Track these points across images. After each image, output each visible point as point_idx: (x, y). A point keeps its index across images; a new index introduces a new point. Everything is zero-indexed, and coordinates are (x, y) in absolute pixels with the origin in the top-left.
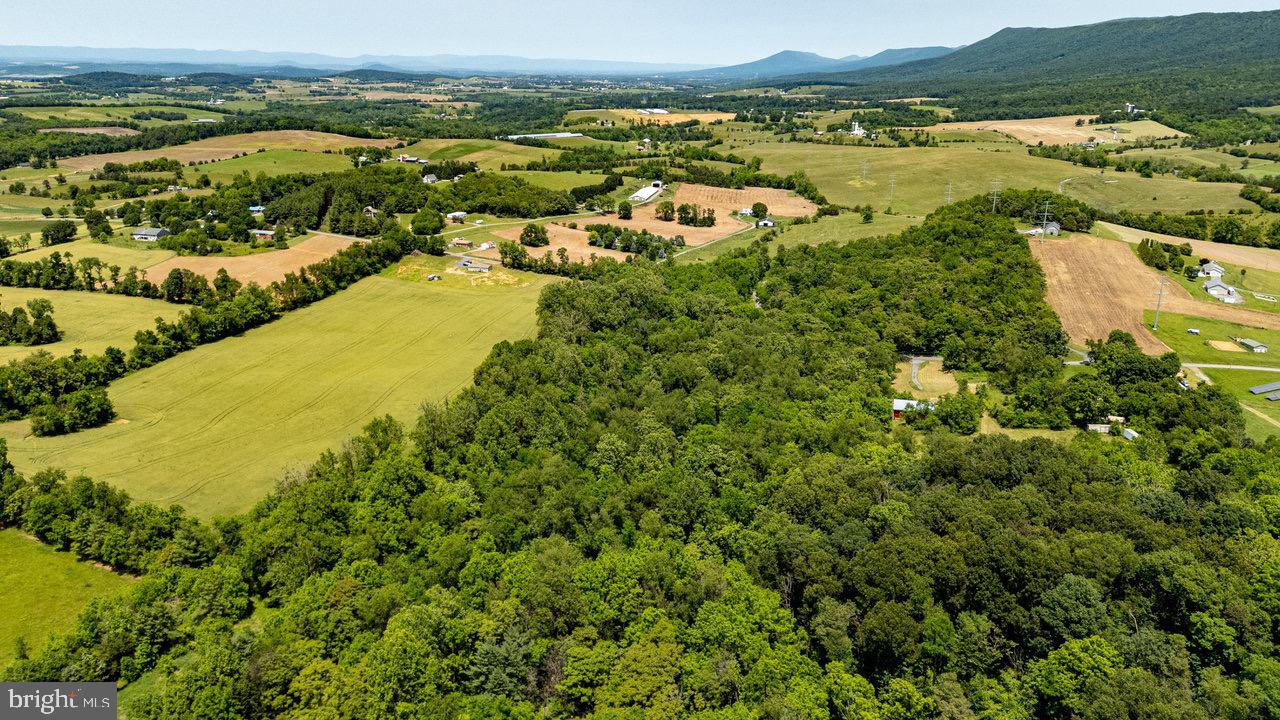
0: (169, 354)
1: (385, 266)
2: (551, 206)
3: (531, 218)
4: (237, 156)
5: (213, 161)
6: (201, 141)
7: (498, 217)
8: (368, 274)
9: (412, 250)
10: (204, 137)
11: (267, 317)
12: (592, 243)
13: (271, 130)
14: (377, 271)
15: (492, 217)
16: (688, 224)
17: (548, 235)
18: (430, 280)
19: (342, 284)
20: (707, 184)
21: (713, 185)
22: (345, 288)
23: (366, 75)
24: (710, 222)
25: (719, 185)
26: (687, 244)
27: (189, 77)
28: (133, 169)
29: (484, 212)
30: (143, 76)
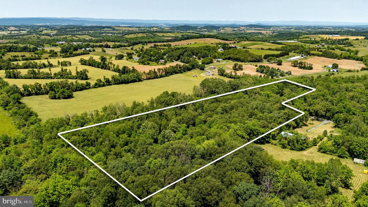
0: (104, 86)
1: (185, 72)
2: (251, 59)
3: (244, 62)
4: (188, 44)
5: (182, 45)
6: (185, 40)
7: (233, 61)
8: (178, 73)
9: (195, 68)
10: (186, 39)
11: (138, 80)
12: (257, 71)
13: (203, 38)
14: (181, 73)
15: (232, 61)
16: (301, 68)
17: (243, 67)
18: (193, 76)
19: (168, 75)
20: (326, 57)
21: (328, 57)
22: (168, 76)
23: (251, 26)
24: (311, 68)
25: (331, 58)
26: (292, 74)
27: (204, 27)
28: (160, 46)
29: (229, 60)
30: (193, 27)
